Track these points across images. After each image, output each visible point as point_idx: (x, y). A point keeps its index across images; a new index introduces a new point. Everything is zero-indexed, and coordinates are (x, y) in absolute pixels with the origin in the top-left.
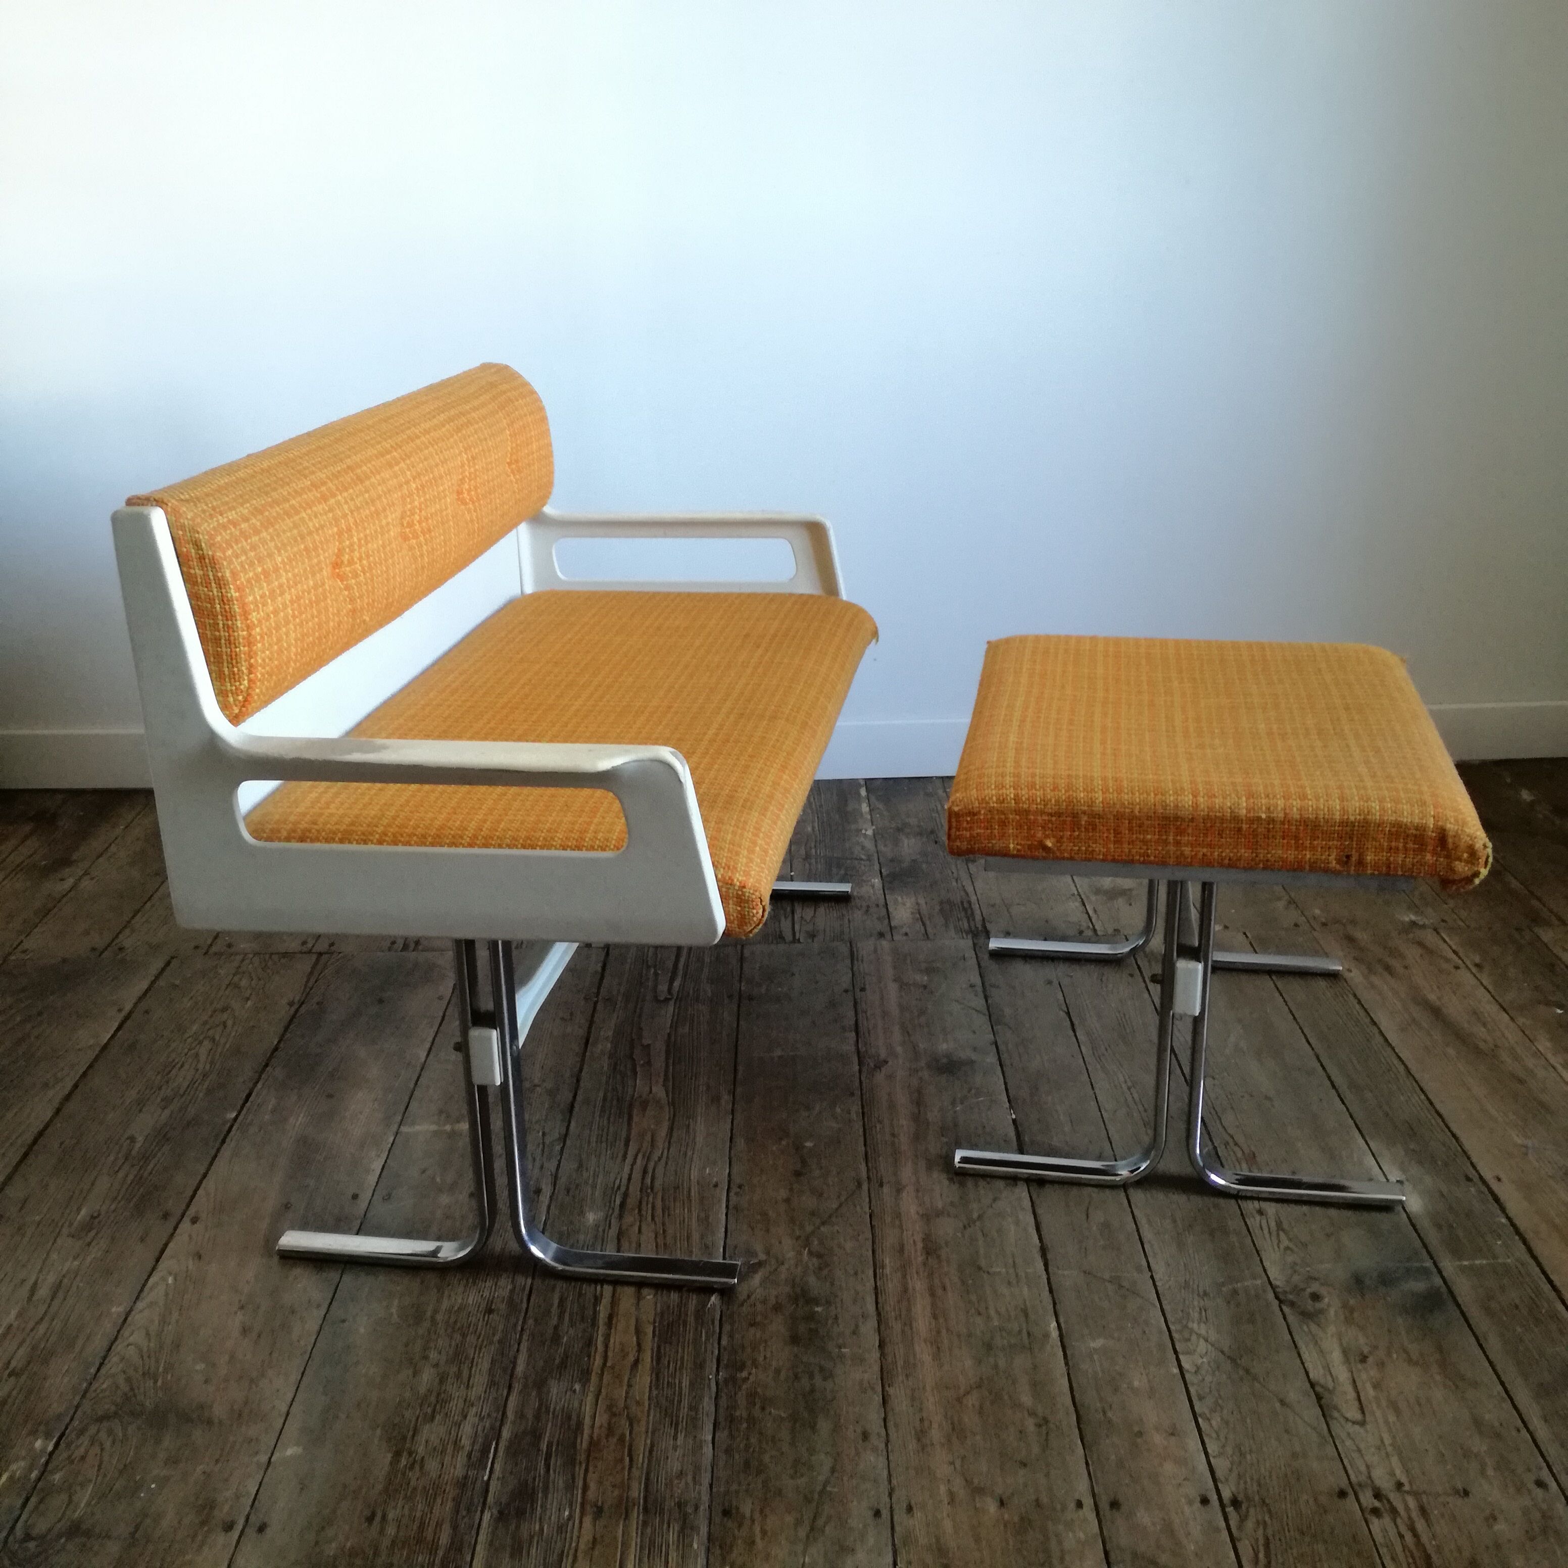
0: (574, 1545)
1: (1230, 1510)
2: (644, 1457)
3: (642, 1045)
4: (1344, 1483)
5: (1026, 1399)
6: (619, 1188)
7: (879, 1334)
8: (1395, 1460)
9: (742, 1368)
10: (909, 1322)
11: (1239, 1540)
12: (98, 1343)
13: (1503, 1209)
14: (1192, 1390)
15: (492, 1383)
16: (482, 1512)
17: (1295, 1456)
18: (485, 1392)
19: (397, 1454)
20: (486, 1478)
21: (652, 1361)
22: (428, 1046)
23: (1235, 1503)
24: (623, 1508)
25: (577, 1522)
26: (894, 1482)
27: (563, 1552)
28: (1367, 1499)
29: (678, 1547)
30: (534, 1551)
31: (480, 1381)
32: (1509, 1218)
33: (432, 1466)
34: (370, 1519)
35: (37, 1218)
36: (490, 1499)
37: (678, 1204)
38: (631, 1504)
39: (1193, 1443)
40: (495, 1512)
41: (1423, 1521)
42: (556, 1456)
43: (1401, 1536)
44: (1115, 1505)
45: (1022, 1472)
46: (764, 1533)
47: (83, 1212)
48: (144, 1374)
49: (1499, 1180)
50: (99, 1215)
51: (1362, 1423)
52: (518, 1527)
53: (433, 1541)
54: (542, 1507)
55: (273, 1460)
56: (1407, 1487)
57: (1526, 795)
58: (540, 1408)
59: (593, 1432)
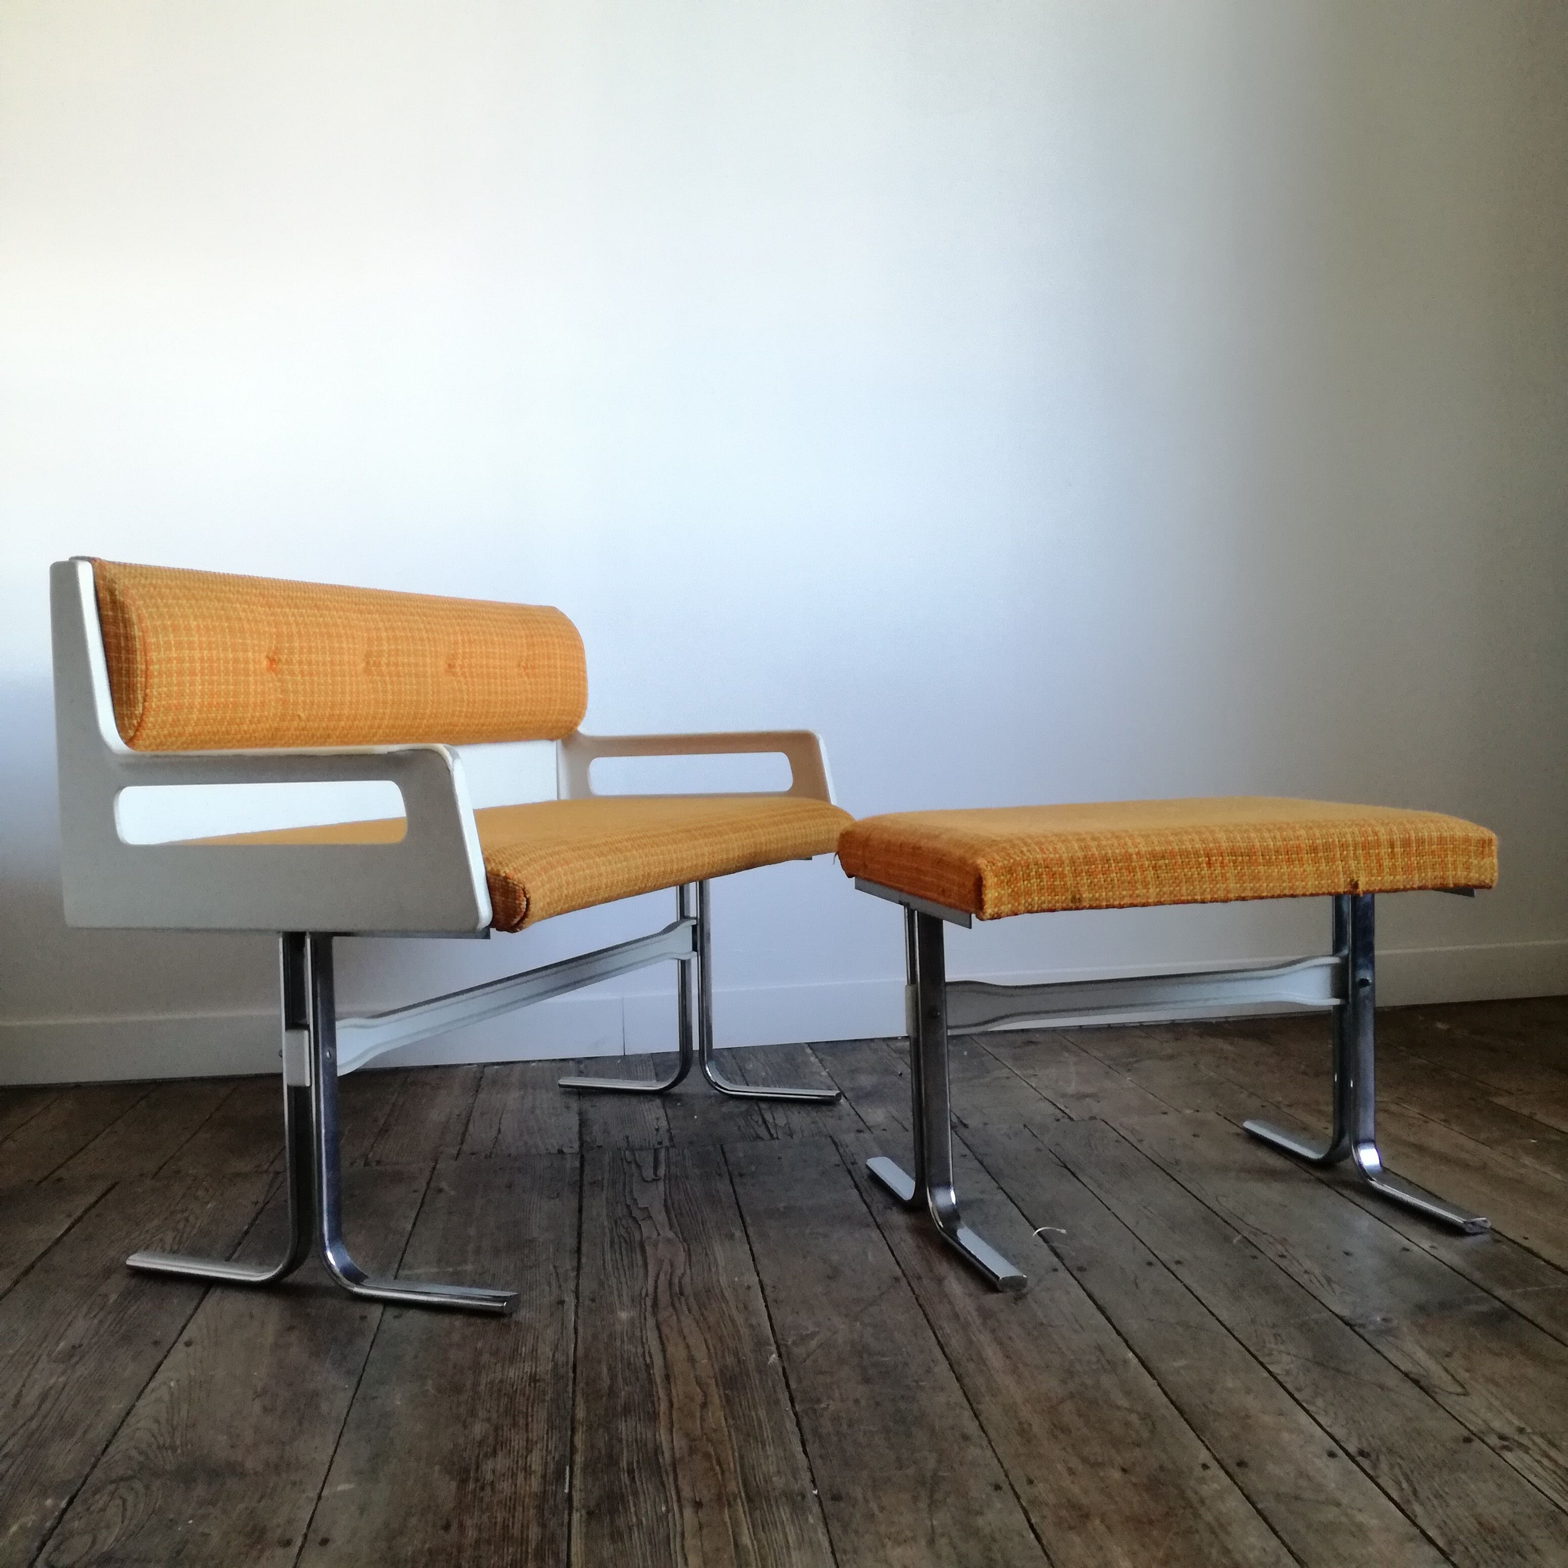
0: (679, 1529)
1: (1359, 1459)
2: (735, 1464)
3: (640, 1209)
4: (1466, 1433)
5: (1124, 1403)
6: (647, 1295)
7: (954, 1372)
8: (1508, 1414)
9: (819, 1401)
10: (982, 1361)
11: (1378, 1477)
12: (101, 1430)
13: (1540, 1257)
14: (1289, 1387)
15: (551, 1426)
16: (570, 1515)
17: (1409, 1420)
18: (547, 1433)
19: (464, 1482)
20: (566, 1491)
21: (721, 1401)
22: (412, 1221)
23: (1362, 1453)
24: (723, 1500)
25: (677, 1516)
26: (1006, 1466)
27: (668, 1536)
28: (1494, 1440)
29: (793, 1522)
30: (636, 1534)
31: (539, 1428)
32: (1544, 1260)
33: (505, 1486)
34: (447, 1527)
35: (11, 1352)
36: (576, 1503)
37: (712, 1301)
38: (731, 1499)
39: (1304, 1418)
40: (584, 1512)
41: (1554, 1449)
42: (640, 1472)
43: (1538, 1462)
44: (1241, 1464)
45: (1138, 1450)
46: (882, 1509)
47: (62, 1344)
48: (159, 1447)
49: (1526, 1239)
50: (80, 1346)
51: (1466, 1394)
52: (612, 1522)
53: (522, 1538)
54: (635, 1506)
55: (323, 1494)
56: (1529, 1430)
57: (1440, 1025)
58: (611, 1439)
59: (674, 1453)
